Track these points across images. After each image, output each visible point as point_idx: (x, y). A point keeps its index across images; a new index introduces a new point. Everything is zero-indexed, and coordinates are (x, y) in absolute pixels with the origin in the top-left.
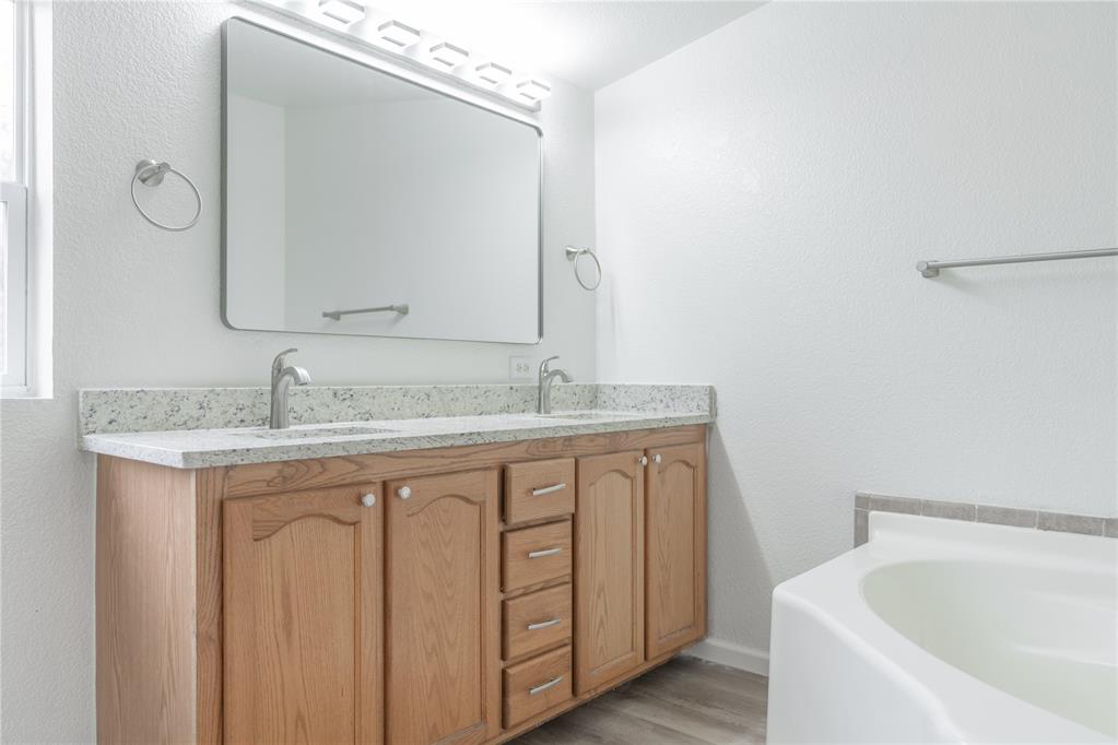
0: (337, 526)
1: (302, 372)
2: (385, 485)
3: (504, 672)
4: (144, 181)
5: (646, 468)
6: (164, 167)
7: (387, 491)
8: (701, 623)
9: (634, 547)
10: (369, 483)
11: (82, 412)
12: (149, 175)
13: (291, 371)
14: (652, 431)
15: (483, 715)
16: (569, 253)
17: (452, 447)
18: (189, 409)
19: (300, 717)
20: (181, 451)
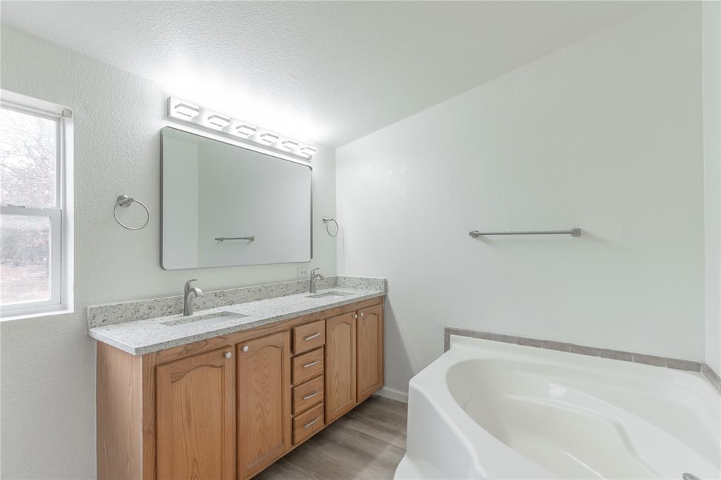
0: (213, 369)
1: (198, 290)
2: (236, 346)
3: (293, 420)
4: (121, 205)
5: (357, 320)
6: (131, 200)
7: (238, 348)
8: (381, 380)
9: (351, 354)
10: (229, 346)
11: (89, 318)
12: (123, 202)
13: (193, 290)
14: (360, 302)
15: (283, 441)
16: (324, 220)
17: (269, 324)
18: (143, 310)
19: (195, 460)
20: (134, 347)
